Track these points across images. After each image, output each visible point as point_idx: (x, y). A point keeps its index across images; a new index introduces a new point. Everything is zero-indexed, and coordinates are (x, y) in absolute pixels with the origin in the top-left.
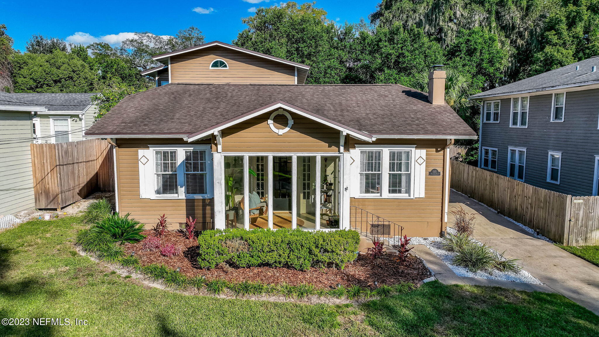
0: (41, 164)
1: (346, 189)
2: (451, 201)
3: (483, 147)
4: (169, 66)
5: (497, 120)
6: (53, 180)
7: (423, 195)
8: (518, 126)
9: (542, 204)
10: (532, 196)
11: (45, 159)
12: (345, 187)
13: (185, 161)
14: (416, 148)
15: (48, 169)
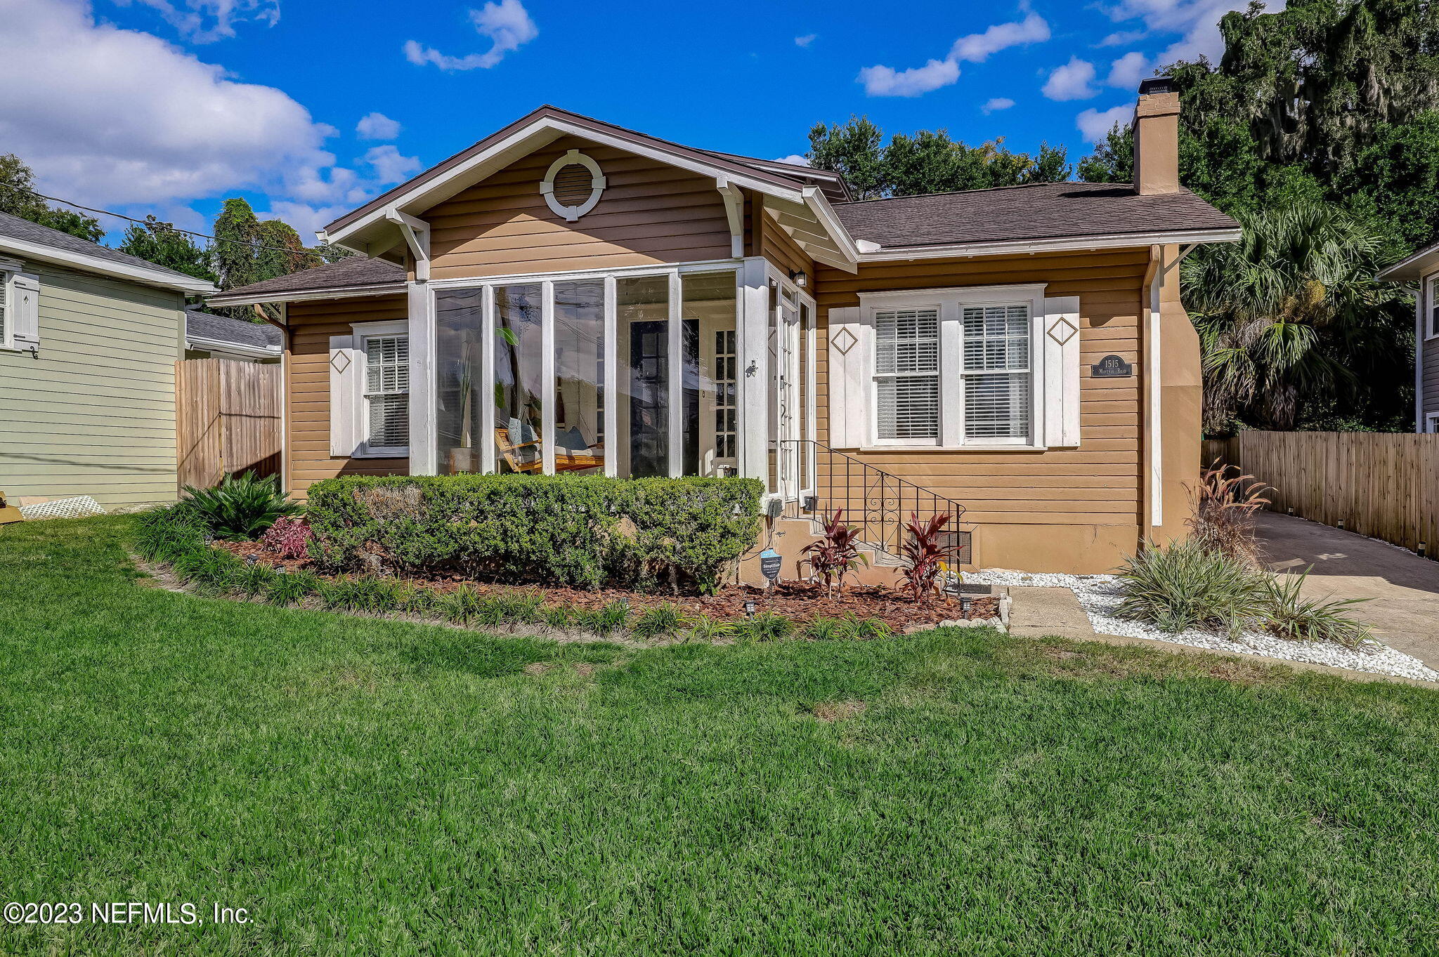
0: (192, 406)
3: (1429, 415)
6: (211, 440)
7: (1074, 438)
11: (199, 394)
12: (749, 364)
14: (1047, 294)
15: (205, 415)
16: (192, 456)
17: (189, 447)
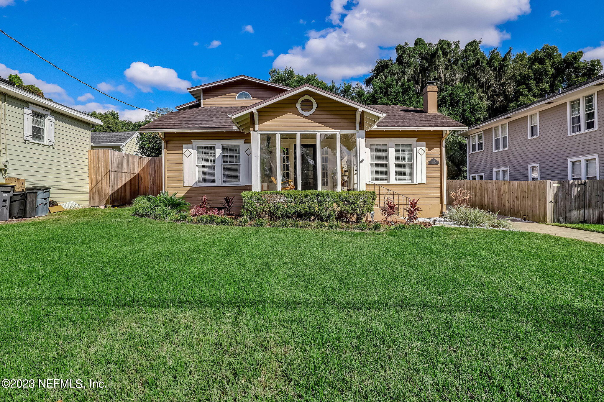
0: (96, 168)
1: (362, 161)
2: (448, 178)
3: (471, 175)
4: (202, 101)
5: (482, 149)
6: (105, 181)
7: (424, 181)
8: (501, 149)
9: (526, 194)
10: (517, 189)
11: (100, 163)
12: (361, 159)
13: (222, 154)
14: (417, 141)
15: (102, 171)
16: (97, 187)
17: (95, 184)
